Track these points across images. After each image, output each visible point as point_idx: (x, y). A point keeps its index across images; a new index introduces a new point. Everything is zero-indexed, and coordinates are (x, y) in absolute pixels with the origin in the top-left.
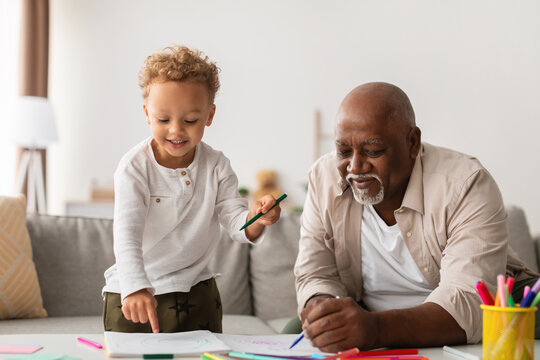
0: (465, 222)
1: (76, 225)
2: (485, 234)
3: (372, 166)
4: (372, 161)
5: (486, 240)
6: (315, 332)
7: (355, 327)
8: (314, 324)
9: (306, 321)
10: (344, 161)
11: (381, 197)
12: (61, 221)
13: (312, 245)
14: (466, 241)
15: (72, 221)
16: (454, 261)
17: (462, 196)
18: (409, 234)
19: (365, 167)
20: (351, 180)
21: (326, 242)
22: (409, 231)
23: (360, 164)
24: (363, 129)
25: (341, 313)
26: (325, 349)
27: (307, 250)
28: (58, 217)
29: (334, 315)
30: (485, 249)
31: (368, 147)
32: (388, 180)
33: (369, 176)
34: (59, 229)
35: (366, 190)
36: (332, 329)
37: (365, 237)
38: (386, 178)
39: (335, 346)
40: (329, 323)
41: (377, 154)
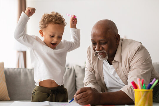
0: (135, 63)
1: (20, 71)
2: (142, 67)
3: (103, 48)
4: (103, 46)
5: (142, 69)
6: (78, 98)
7: (91, 97)
8: (78, 96)
9: (75, 94)
10: (94, 46)
11: (107, 58)
12: (16, 70)
13: (88, 73)
14: (135, 70)
15: (19, 70)
16: (131, 77)
17: (134, 54)
18: (117, 69)
19: (101, 48)
20: (97, 52)
21: (92, 71)
22: (117, 68)
23: (99, 48)
24: (99, 36)
25: (86, 92)
26: (81, 104)
27: (87, 74)
28: (15, 69)
29: (84, 93)
30: (141, 72)
31: (101, 42)
32: (109, 52)
33: (102, 51)
34: (15, 72)
35: (102, 56)
36: (83, 98)
37: (104, 69)
38: (108, 51)
39: (84, 103)
40: (82, 95)
41: (104, 44)
